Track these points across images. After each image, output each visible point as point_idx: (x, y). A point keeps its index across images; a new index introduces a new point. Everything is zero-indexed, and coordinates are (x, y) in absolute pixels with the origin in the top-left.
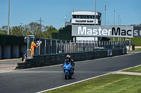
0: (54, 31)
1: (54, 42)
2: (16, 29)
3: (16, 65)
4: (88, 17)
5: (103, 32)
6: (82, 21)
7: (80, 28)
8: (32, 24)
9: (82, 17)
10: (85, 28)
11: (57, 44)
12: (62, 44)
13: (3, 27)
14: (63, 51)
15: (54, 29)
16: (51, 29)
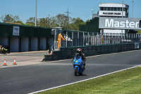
0: (81, 23)
1: (81, 34)
2: (43, 21)
3: (43, 57)
4: (115, 9)
5: (130, 25)
6: (110, 13)
7: (107, 20)
8: (59, 16)
9: (109, 9)
10: (112, 20)
11: (84, 36)
12: (89, 36)
13: (31, 19)
14: (90, 43)
15: (82, 21)
16: (78, 21)
